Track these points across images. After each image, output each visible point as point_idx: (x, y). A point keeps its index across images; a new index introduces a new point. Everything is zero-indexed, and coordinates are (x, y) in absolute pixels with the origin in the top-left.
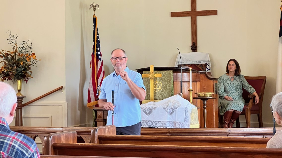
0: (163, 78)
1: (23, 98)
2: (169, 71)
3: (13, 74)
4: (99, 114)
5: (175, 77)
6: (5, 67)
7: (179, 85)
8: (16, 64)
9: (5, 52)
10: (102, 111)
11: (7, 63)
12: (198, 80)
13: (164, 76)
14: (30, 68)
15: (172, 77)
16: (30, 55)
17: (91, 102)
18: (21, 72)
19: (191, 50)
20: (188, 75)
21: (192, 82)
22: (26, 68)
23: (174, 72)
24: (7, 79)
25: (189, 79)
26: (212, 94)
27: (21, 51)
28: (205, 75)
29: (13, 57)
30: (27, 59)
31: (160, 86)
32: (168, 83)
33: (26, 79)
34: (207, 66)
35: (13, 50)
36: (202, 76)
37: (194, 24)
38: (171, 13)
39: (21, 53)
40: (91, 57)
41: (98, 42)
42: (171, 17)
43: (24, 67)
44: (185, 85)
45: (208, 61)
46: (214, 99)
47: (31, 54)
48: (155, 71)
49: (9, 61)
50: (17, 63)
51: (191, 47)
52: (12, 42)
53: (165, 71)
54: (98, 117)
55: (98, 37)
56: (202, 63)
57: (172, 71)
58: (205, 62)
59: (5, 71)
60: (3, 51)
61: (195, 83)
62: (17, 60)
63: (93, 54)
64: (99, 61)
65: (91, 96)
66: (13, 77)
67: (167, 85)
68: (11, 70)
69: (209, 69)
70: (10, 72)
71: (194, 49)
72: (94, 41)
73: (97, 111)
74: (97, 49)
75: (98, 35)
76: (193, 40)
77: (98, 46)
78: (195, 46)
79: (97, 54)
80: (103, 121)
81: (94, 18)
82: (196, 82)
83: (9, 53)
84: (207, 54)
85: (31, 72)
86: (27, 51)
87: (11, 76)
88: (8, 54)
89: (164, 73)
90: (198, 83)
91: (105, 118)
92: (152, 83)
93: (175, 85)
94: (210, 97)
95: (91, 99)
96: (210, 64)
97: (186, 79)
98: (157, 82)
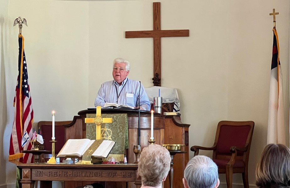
0: (114, 124)
2: (122, 114)
4: (26, 174)
5: (130, 122)
7: (136, 133)
10: (30, 170)
12: (162, 126)
13: (115, 121)
15: (126, 123)
17: (14, 154)
19: (153, 84)
20: (148, 119)
21: (154, 129)
23: (129, 116)
25: (150, 126)
26: (181, 147)
28: (171, 119)
32: (121, 131)
34: (175, 107)
36: (169, 121)
37: (158, 48)
38: (126, 32)
40: (15, 93)
41: (25, 71)
42: (126, 38)
44: (144, 133)
45: (177, 99)
46: (183, 153)
48: (103, 115)
51: (153, 79)
53: (117, 115)
54: (24, 178)
55: (25, 65)
56: (168, 101)
57: (126, 115)
58: (172, 100)
61: (158, 131)
63: (18, 87)
64: (26, 97)
65: (14, 145)
67: (119, 134)
69: (177, 110)
71: (156, 83)
72: (19, 70)
73: (23, 169)
74: (23, 81)
75: (25, 62)
76: (156, 71)
77: (25, 77)
78: (159, 78)
79: (23, 88)
80: (31, 183)
81: (19, 38)
82: (160, 129)
84: (174, 90)
89: (115, 117)
90: (162, 131)
91: (34, 179)
92: (98, 130)
93: (130, 134)
94: (178, 150)
95: (15, 150)
96: (179, 103)
97: (145, 125)
98: (106, 129)
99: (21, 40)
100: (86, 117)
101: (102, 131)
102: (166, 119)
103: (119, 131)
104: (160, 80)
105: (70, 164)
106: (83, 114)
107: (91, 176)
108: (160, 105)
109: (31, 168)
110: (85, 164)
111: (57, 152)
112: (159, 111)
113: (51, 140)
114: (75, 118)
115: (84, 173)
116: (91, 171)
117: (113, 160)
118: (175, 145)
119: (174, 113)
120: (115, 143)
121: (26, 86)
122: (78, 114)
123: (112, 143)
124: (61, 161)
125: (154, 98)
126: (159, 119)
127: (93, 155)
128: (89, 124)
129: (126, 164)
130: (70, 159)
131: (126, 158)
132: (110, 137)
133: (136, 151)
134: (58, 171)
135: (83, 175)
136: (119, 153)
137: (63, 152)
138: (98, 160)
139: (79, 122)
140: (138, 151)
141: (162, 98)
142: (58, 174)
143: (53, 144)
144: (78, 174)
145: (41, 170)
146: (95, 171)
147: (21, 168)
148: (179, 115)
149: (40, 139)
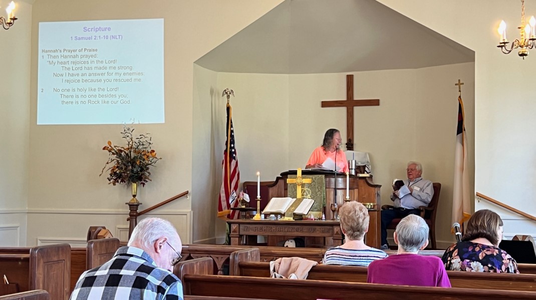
0: (313, 184)
1: (138, 205)
2: (320, 176)
3: (127, 176)
4: (234, 228)
5: (327, 183)
6: (117, 167)
7: (332, 193)
8: (131, 163)
9: (117, 148)
10: (238, 225)
11: (120, 161)
12: (356, 186)
13: (314, 181)
14: (148, 169)
15: (324, 183)
16: (148, 152)
17: (222, 210)
18: (137, 173)
19: (346, 149)
20: (343, 180)
21: (350, 189)
22: (143, 169)
23: (326, 177)
24: (119, 181)
25: (346, 186)
26: (374, 206)
27: (137, 148)
28: (364, 180)
29: (127, 154)
30: (145, 157)
31: (309, 193)
32: (319, 191)
33: (143, 182)
34: (366, 169)
35: (127, 145)
36: (362, 181)
37: (351, 116)
38: (322, 102)
39: (137, 150)
40: (224, 156)
41: (232, 137)
42: (322, 107)
43: (141, 167)
44: (339, 192)
45: (368, 162)
46: (375, 211)
47: (150, 151)
48: (304, 176)
49: (122, 159)
50: (133, 162)
51: (346, 144)
52: (128, 136)
53: (316, 176)
54: (233, 232)
55: (232, 131)
56: (360, 164)
57: (323, 176)
58: (364, 163)
59: (118, 172)
60: (115, 147)
61: (352, 191)
62: (132, 158)
63: (226, 151)
65: (222, 203)
66: (127, 179)
67: (318, 193)
68: (125, 171)
69: (368, 171)
70: (124, 173)
71: (349, 147)
72: (227, 135)
73: (232, 225)
74: (231, 146)
75: (232, 129)
76: (349, 137)
77: (233, 142)
78: (351, 143)
79: (231, 152)
80: (239, 237)
81: (227, 107)
82: (354, 189)
83: (122, 149)
84: (366, 154)
85: (149, 173)
86: (144, 147)
87: (125, 179)
88: (121, 151)
89: (314, 178)
90: (356, 190)
91: (241, 233)
92: (299, 189)
93: (327, 193)
94: (371, 208)
95: (223, 208)
96: (370, 166)
97: (341, 186)
98: (306, 189)
99: (228, 109)
100: (287, 178)
101: (302, 190)
102: (360, 180)
103: (317, 190)
104: (352, 145)
105: (273, 220)
106: (285, 175)
107: (293, 231)
108: (354, 167)
109: (239, 223)
110: (287, 220)
111: (262, 209)
112: (353, 173)
113: (257, 198)
114: (278, 178)
115: (287, 228)
116: (293, 226)
117: (312, 217)
118: (368, 204)
119: (365, 175)
120: (314, 201)
121: (233, 150)
122: (281, 175)
123: (311, 201)
124: (265, 218)
125: (349, 161)
126: (353, 180)
127: (294, 212)
128: (291, 184)
129: (324, 221)
130: (273, 216)
131: (324, 215)
132: (309, 195)
133: (334, 209)
134: (263, 226)
135: (286, 230)
136: (318, 211)
137: (268, 209)
138: (299, 217)
139: (281, 182)
140: (335, 209)
141: (355, 161)
142: (264, 229)
143: (259, 202)
144: (281, 230)
145: (248, 226)
146: (296, 227)
147: (230, 224)
148: (371, 177)
149: (247, 198)
